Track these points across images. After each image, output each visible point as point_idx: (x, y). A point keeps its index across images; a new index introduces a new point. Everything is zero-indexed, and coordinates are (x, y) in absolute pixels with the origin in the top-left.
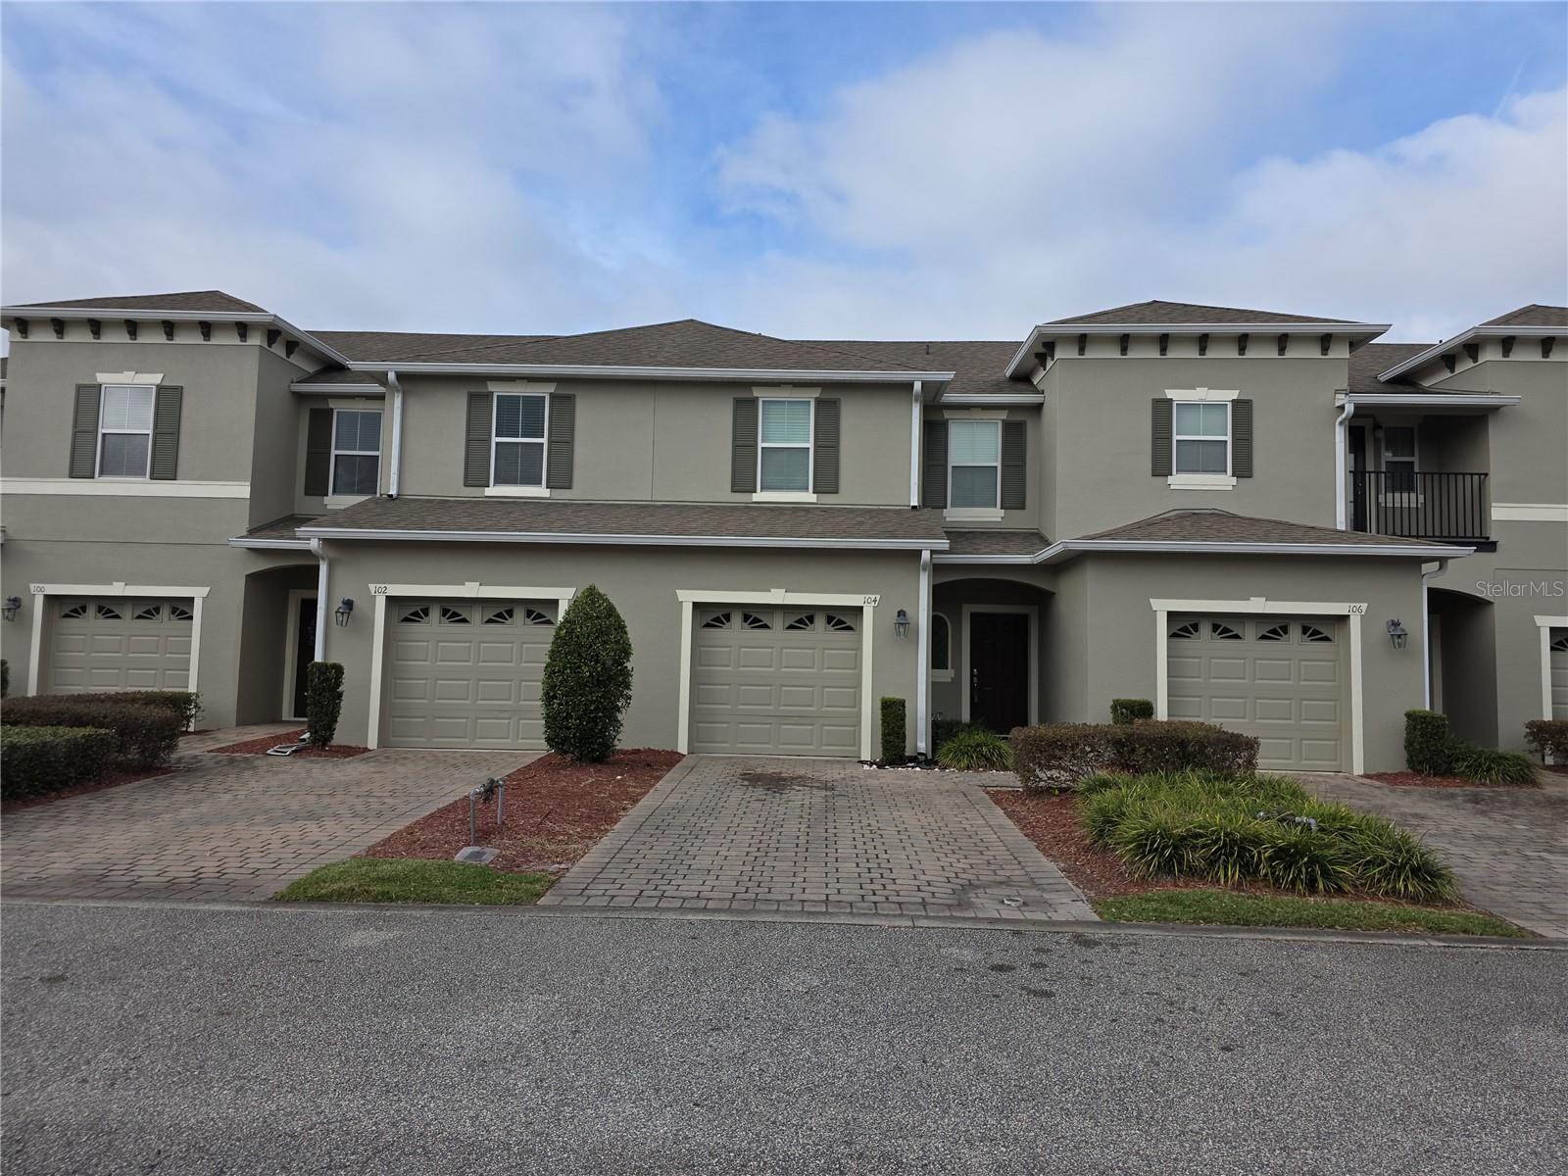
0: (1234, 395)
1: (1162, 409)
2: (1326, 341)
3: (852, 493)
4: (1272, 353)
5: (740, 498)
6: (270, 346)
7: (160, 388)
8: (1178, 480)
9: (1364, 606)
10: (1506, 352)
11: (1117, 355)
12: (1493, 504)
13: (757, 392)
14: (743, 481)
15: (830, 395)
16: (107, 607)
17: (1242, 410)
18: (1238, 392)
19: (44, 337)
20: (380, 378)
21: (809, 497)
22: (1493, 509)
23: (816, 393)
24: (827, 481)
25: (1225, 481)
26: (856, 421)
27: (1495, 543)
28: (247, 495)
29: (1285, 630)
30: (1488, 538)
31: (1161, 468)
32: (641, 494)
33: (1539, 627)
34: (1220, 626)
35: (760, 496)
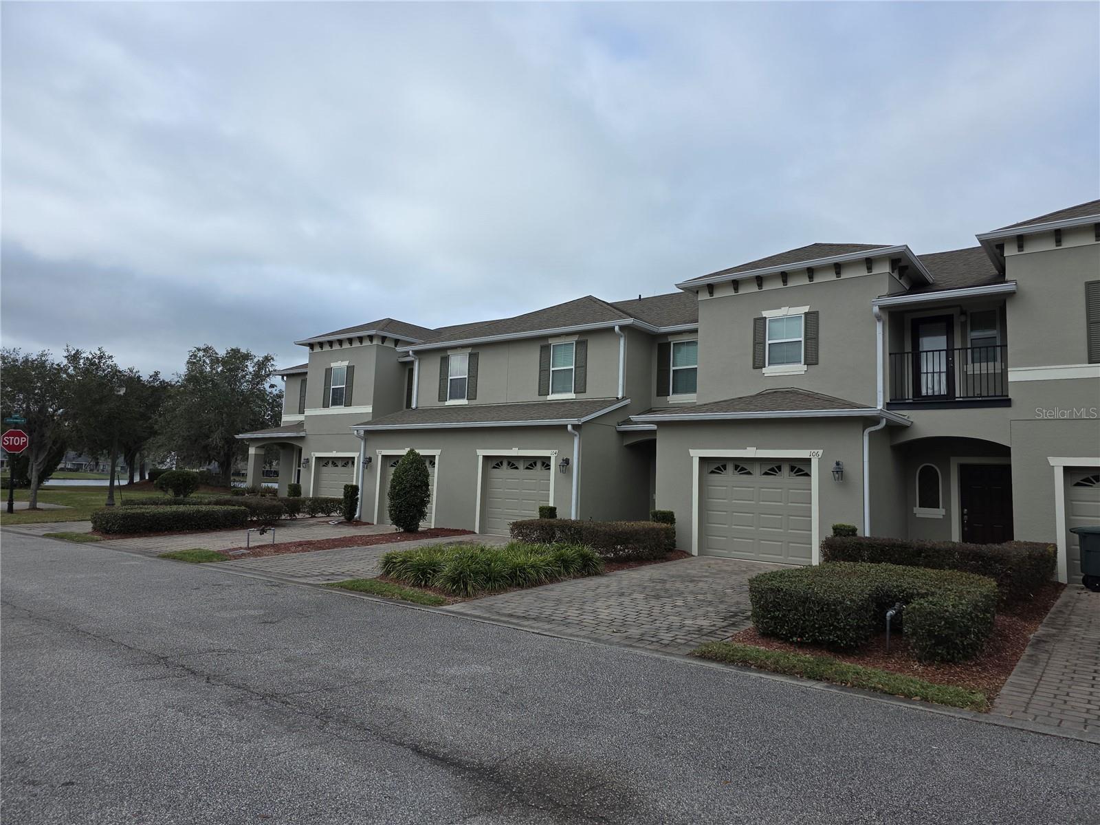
0: (806, 309)
1: (760, 323)
2: (869, 263)
3: (592, 393)
4: (832, 277)
5: (542, 398)
6: (383, 343)
7: (348, 367)
8: (769, 370)
9: (821, 452)
10: (1021, 248)
11: (732, 293)
12: (1009, 369)
13: (550, 341)
14: (543, 391)
15: (583, 338)
16: (334, 461)
17: (812, 320)
18: (809, 307)
19: (317, 349)
20: (407, 354)
21: (571, 396)
22: (1009, 373)
23: (576, 338)
24: (581, 388)
25: (800, 368)
26: (595, 350)
27: (1010, 399)
28: (371, 411)
29: (779, 468)
30: (1008, 396)
31: (758, 364)
32: (502, 400)
33: (1053, 466)
34: (739, 466)
35: (551, 397)
